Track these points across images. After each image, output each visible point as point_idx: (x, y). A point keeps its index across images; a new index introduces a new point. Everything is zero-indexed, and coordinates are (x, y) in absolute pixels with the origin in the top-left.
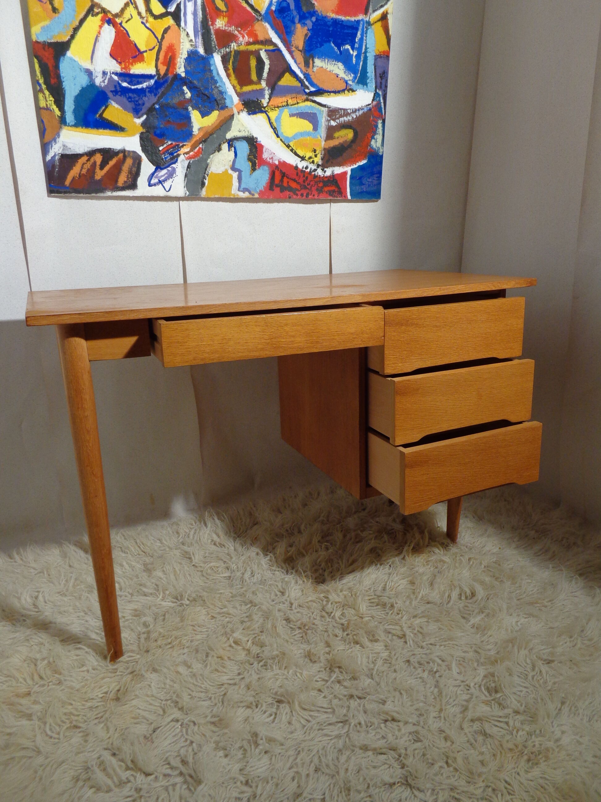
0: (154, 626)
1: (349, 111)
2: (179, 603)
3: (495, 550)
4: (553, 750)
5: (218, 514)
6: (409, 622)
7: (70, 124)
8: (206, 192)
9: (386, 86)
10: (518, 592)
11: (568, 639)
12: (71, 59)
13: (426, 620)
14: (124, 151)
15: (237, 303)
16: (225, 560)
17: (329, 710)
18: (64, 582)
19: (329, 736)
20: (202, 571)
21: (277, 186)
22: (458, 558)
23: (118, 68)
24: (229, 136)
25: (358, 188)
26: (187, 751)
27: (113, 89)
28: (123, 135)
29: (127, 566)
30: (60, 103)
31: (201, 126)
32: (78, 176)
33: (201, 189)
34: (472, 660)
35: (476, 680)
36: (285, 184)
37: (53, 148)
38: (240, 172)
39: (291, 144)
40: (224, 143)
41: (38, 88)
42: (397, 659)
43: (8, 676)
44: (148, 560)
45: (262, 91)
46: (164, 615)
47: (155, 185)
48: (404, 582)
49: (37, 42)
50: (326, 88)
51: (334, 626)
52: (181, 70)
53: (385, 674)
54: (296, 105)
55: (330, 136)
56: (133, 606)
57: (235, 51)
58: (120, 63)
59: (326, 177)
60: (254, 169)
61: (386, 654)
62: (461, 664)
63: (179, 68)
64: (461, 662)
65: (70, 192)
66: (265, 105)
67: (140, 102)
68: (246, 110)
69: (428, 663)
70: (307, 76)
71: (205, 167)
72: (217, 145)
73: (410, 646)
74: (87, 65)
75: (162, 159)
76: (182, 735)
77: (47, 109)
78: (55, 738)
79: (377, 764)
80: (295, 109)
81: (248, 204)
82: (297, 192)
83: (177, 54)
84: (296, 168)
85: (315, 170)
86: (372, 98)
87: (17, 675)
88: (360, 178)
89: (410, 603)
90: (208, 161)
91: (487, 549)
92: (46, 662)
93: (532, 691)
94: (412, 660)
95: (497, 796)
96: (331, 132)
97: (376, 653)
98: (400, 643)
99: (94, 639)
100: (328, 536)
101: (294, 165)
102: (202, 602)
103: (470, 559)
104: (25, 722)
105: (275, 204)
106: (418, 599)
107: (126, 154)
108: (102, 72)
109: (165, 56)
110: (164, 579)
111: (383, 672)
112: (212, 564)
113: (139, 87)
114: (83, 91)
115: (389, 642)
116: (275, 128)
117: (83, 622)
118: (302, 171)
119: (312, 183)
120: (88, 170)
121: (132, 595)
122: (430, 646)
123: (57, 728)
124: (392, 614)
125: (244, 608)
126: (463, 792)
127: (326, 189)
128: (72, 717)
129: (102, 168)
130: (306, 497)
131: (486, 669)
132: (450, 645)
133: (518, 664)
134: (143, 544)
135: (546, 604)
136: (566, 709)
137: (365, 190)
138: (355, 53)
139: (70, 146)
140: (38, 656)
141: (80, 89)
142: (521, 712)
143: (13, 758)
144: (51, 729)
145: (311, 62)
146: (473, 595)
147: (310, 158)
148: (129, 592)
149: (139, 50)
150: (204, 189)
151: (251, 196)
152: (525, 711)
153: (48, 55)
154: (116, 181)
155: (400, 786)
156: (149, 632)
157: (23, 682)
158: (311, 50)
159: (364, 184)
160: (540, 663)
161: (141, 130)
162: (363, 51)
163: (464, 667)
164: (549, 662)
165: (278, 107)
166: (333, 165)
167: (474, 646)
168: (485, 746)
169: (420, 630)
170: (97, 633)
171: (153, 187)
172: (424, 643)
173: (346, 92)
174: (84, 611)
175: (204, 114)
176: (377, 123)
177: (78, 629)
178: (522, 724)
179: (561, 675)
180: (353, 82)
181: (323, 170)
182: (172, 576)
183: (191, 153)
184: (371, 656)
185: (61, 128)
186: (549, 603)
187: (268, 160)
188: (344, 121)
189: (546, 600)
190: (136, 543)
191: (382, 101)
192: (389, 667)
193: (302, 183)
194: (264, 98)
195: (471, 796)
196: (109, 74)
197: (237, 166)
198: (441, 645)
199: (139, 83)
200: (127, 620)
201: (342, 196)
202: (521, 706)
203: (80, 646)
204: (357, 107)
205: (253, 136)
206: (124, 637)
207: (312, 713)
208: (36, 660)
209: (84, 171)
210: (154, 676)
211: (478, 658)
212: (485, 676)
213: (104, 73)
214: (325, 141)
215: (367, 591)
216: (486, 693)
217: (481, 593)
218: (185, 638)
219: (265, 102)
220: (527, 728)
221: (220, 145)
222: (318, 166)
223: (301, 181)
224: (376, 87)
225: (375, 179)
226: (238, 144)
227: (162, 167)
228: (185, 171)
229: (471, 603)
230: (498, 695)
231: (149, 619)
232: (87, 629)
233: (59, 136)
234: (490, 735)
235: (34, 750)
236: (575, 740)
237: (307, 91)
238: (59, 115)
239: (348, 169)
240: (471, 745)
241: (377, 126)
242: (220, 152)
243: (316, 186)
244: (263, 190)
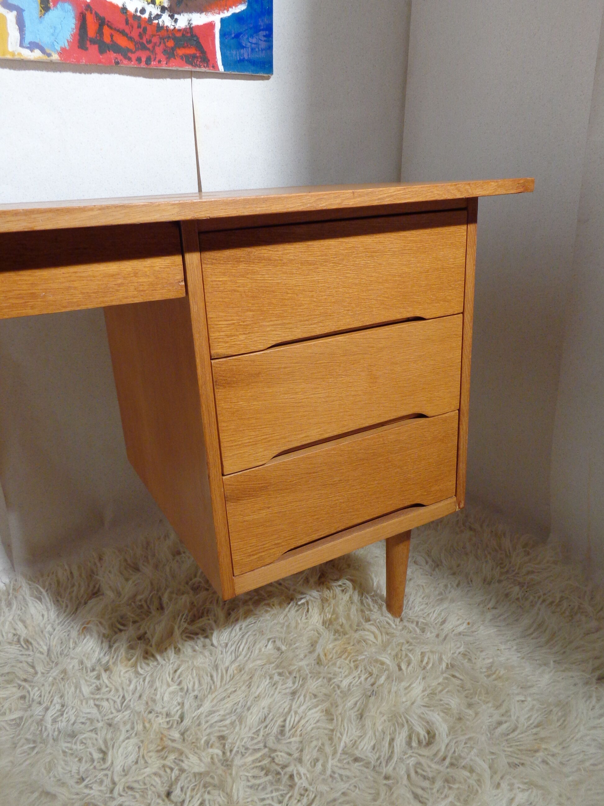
3: (462, 627)
21: (93, 42)
25: (234, 52)
36: (107, 39)
38: (19, 10)
48: (317, 713)
59: (179, 30)
60: (46, 8)
82: (130, 55)
84: (124, 10)
85: (158, 17)
88: (237, 36)
91: (449, 624)
100: (201, 618)
101: (121, 6)
105: (95, 76)
118: (135, 17)
119: (155, 40)
127: (181, 52)
137: (246, 57)
151: (46, 58)
159: (243, 47)
166: (190, 10)
181: (172, 16)
193: (136, 38)
201: (208, 66)
215: (252, 740)
222: (163, 9)
225: (263, 39)
229: (429, 758)
239: (215, 18)
243: (162, 46)
244: (68, 48)
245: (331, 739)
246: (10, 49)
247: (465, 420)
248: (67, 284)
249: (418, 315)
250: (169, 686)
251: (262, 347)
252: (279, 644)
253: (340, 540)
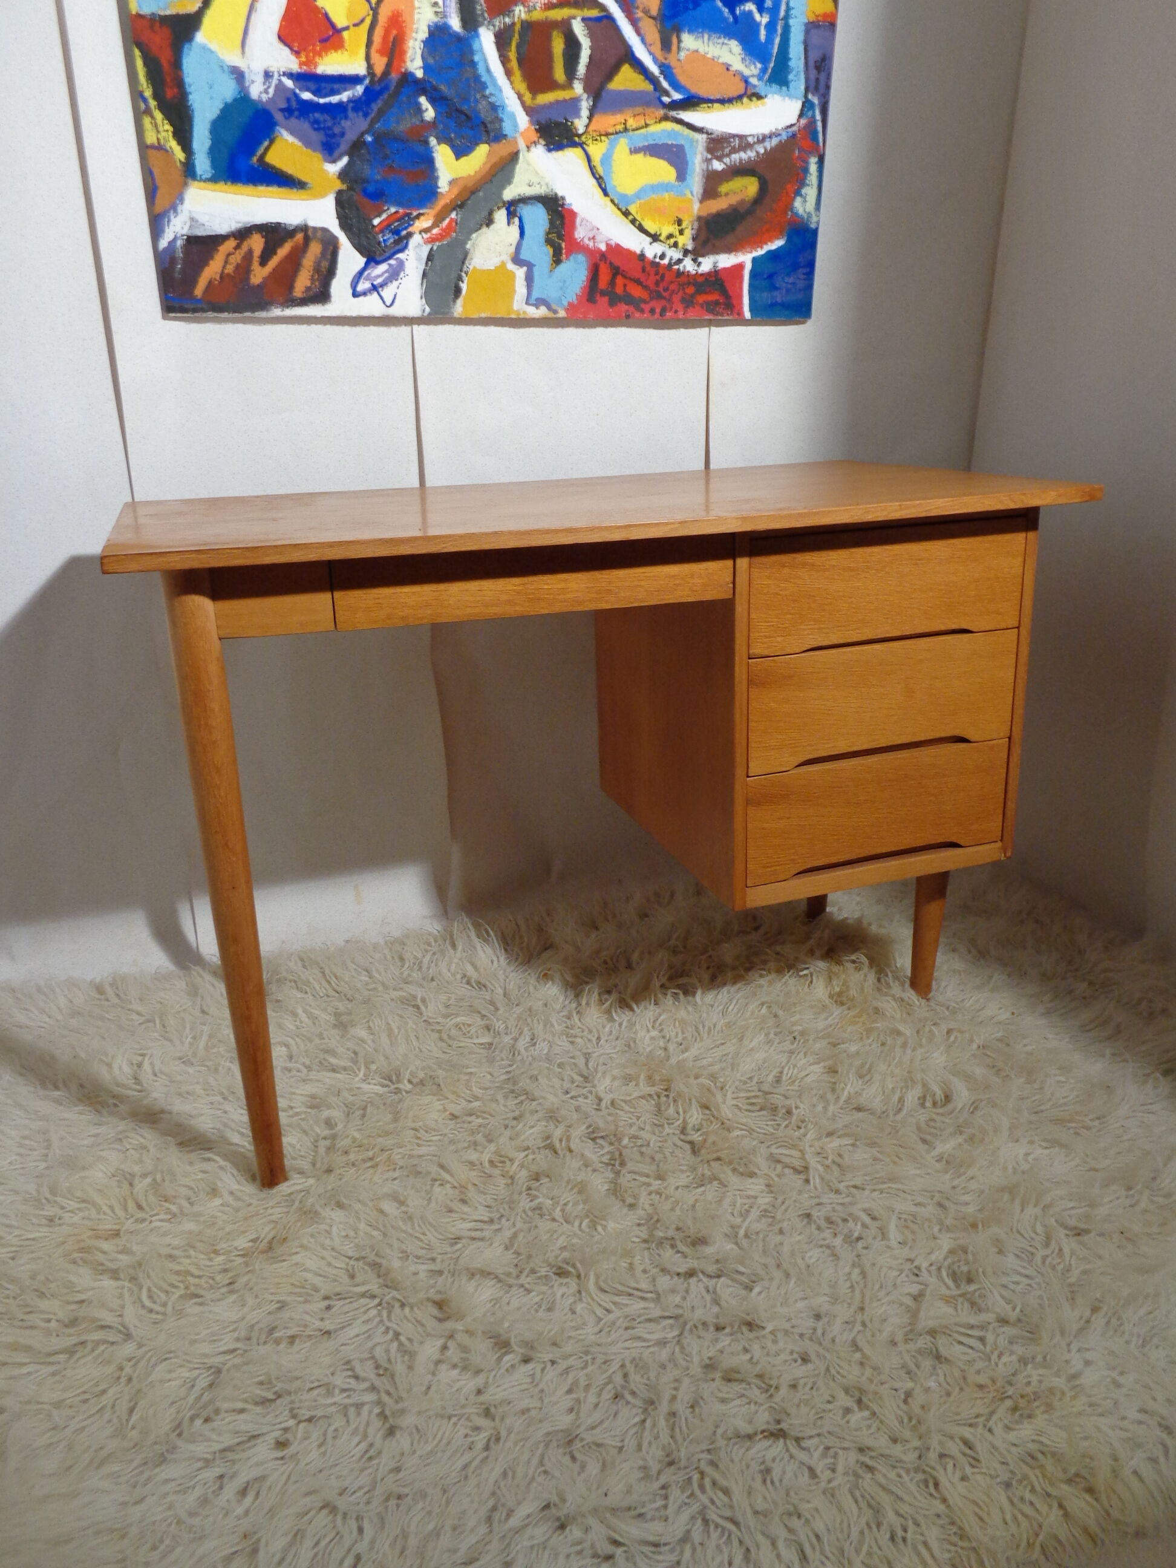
0: (345, 1127)
1: (750, 139)
2: (393, 1087)
3: (1004, 1016)
4: (1063, 1393)
5: (477, 926)
6: (817, 1144)
7: (204, 177)
8: (464, 306)
9: (828, 87)
10: (1037, 1097)
11: (1123, 1193)
12: (205, 48)
13: (850, 1142)
14: (304, 228)
15: (496, 533)
16: (483, 1013)
17: (649, 1295)
18: (189, 1039)
19: (645, 1340)
20: (440, 1031)
21: (603, 294)
22: (927, 1029)
23: (292, 64)
24: (509, 194)
25: (765, 295)
26: (387, 1351)
27: (284, 105)
28: (304, 197)
29: (303, 1016)
30: (183, 135)
31: (454, 176)
32: (218, 278)
33: (454, 302)
34: (929, 1220)
35: (933, 1257)
36: (619, 290)
37: (172, 224)
38: (530, 266)
39: (633, 209)
40: (499, 208)
41: (143, 106)
42: (786, 1210)
43: (84, 1201)
44: (341, 1006)
45: (575, 102)
46: (365, 1109)
47: (364, 294)
48: (818, 1069)
49: (139, 16)
50: (702, 92)
51: (675, 1145)
52: (415, 64)
53: (761, 1236)
54: (643, 131)
55: (710, 191)
56: (309, 1089)
57: (522, 22)
58: (297, 53)
59: (702, 275)
60: (557, 260)
61: (767, 1200)
62: (907, 1227)
63: (412, 61)
64: (910, 1224)
65: (204, 310)
66: (581, 131)
67: (337, 130)
68: (543, 143)
69: (845, 1220)
70: (665, 70)
71: (461, 257)
72: (485, 213)
73: (816, 1188)
74: (233, 58)
75: (379, 243)
76: (382, 1321)
77: (159, 147)
78: (157, 1313)
79: (727, 1396)
80: (642, 137)
81: (545, 330)
82: (643, 306)
83: (408, 32)
84: (642, 256)
85: (679, 261)
86: (797, 112)
87: (99, 1200)
88: (770, 276)
89: (825, 1108)
90: (468, 246)
91: (988, 1012)
92: (149, 1180)
93: (1039, 1284)
94: (815, 1213)
95: (945, 1469)
96: (712, 184)
97: (748, 1197)
98: (797, 1181)
99: (237, 1145)
100: (681, 976)
101: (638, 252)
102: (435, 1087)
103: (949, 1032)
104: (108, 1283)
105: (600, 331)
106: (841, 1102)
107: (310, 233)
108: (262, 74)
109: (385, 38)
110: (370, 1042)
111: (757, 1233)
112: (458, 1020)
113: (334, 99)
114: (228, 110)
115: (776, 1179)
116: (601, 177)
117: (219, 1112)
118: (654, 264)
119: (672, 287)
120: (238, 266)
121: (309, 1068)
122: (853, 1190)
123: (163, 1296)
124: (786, 1126)
125: (511, 1103)
126: (882, 1455)
127: (701, 299)
128: (189, 1278)
129: (263, 262)
130: (648, 900)
131: (955, 1239)
132: (890, 1191)
133: (1018, 1232)
134: (336, 977)
135: (1091, 1124)
136: (1098, 1321)
137: (779, 300)
138: (763, 20)
139: (202, 219)
140: (137, 1169)
141: (221, 106)
142: (1012, 1320)
143: (83, 1343)
144: (150, 1297)
145: (674, 40)
146: (948, 1098)
147: (670, 236)
148: (304, 1064)
149: (332, 25)
150: (460, 302)
151: (550, 315)
152: (1019, 1320)
153: (159, 40)
154: (291, 287)
155: (765, 1437)
156: (334, 1137)
157: (109, 1211)
158: (675, 15)
159: (777, 289)
160: (1062, 1232)
161: (339, 185)
162: (782, 13)
163: (913, 1232)
164: (1079, 1233)
165: (607, 135)
166: (716, 251)
167: (937, 1195)
168: (934, 1377)
169: (838, 1160)
170: (242, 1134)
171: (362, 298)
172: (843, 1184)
173: (745, 100)
174: (222, 1094)
175: (460, 152)
176: (807, 162)
177: (211, 1126)
178: (1011, 1343)
179: (1100, 1257)
180: (760, 78)
181: (694, 260)
182: (385, 1040)
183: (435, 231)
184: (739, 1201)
185: (185, 184)
186: (1096, 1123)
187: (586, 241)
188: (741, 160)
189: (1091, 1117)
190: (323, 973)
191: (818, 117)
192: (770, 1225)
193: (653, 287)
194: (579, 116)
195: (895, 1464)
196: (276, 76)
197: (524, 255)
198: (874, 1190)
199: (333, 92)
200: (297, 1114)
201: (732, 314)
202: (1014, 1309)
203: (210, 1155)
204: (767, 132)
205: (556, 194)
206: (290, 1144)
207: (617, 1299)
208: (133, 1175)
209: (230, 269)
210: (337, 1215)
211: (943, 1217)
212: (951, 1252)
213: (268, 75)
214: (701, 202)
215: (745, 1083)
216: (950, 1282)
217: (963, 1095)
218: (400, 1150)
219: (580, 124)
220: (1020, 1350)
221: (491, 213)
222: (686, 252)
223: (650, 283)
224: (807, 90)
225: (802, 277)
226: (526, 211)
227: (378, 259)
228: (423, 267)
229: (942, 1115)
230: (972, 1288)
231: (336, 1114)
232: (226, 1125)
233: (182, 201)
234: (946, 1359)
235: (120, 1332)
236: (1108, 1380)
237: (666, 99)
238: (183, 160)
239: (746, 258)
240: (909, 1373)
241: (806, 170)
242: (492, 227)
243: (680, 294)
244: (576, 302)
245: (833, 1090)
246: (515, 307)
247: (1017, 750)
248: (636, 583)
249: (964, 626)
250: (648, 1031)
251: (798, 651)
252: (775, 1009)
253: (861, 869)
